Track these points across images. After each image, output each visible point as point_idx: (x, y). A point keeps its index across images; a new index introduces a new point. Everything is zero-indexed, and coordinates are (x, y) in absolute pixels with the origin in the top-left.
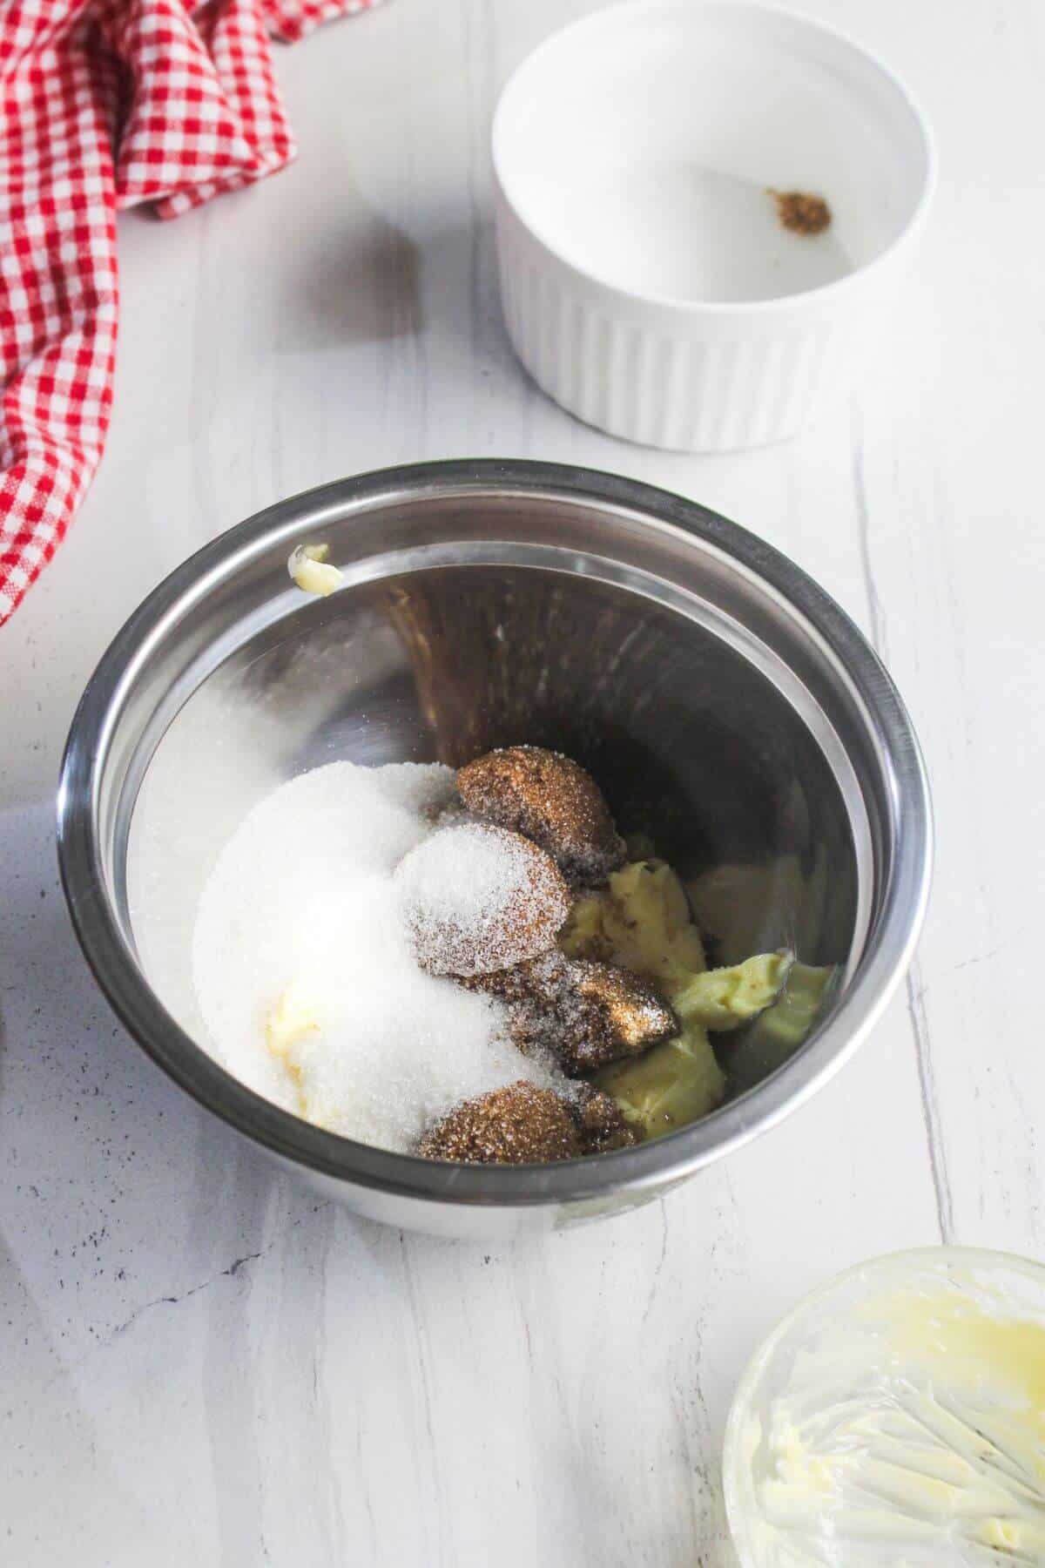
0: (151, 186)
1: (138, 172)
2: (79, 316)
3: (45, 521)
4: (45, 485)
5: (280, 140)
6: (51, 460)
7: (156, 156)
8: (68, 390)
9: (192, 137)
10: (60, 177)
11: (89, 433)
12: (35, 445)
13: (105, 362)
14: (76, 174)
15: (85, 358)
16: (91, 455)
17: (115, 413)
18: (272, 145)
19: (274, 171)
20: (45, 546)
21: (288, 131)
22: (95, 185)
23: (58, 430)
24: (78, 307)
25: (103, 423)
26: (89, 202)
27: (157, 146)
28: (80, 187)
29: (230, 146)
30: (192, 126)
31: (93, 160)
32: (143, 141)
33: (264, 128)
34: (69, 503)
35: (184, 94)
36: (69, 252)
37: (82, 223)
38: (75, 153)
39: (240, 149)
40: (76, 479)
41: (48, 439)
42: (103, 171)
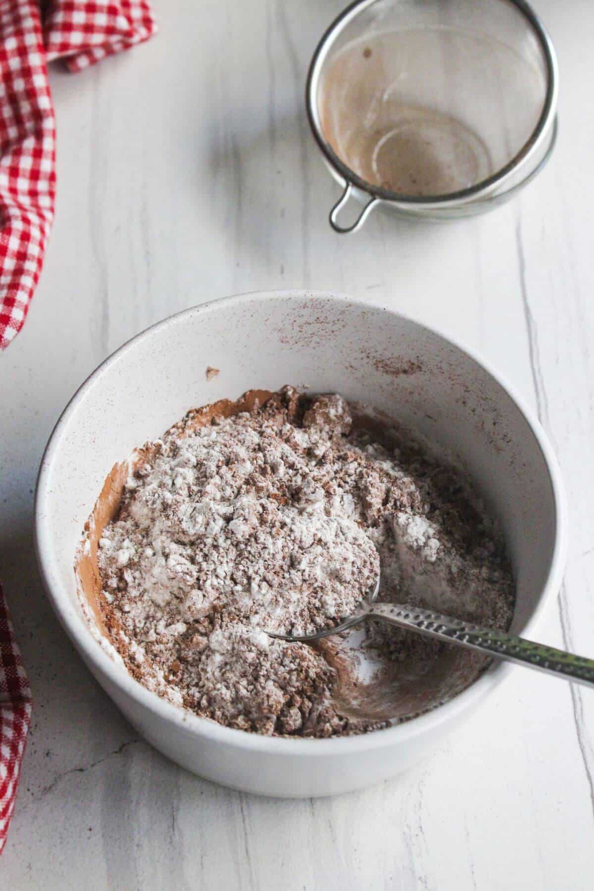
0: (64, 46)
1: (56, 38)
2: (29, 125)
3: (29, 259)
4: (25, 237)
5: (147, 22)
6: (26, 220)
7: (68, 27)
8: (28, 174)
9: (91, 15)
10: (9, 36)
11: (44, 201)
12: (14, 211)
13: (50, 156)
14: (19, 33)
15: (38, 154)
16: (48, 214)
17: (59, 187)
18: (142, 24)
19: (143, 40)
20: (32, 275)
21: (153, 15)
22: (32, 39)
23: (25, 200)
24: (29, 120)
25: (52, 194)
26: (29, 51)
27: (68, 21)
28: (22, 41)
29: (115, 21)
30: (91, 8)
31: (29, 23)
32: (59, 17)
33: (136, 13)
34: (41, 245)
36: (19, 85)
37: (26, 65)
38: (17, 20)
39: (122, 23)
40: (42, 231)
41: (20, 207)
42: (36, 30)
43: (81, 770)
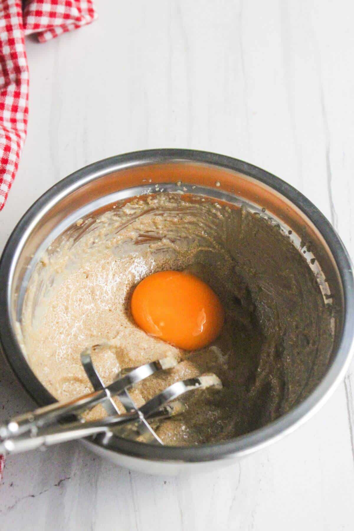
0: (37, 26)
1: (31, 20)
2: (12, 76)
3: (9, 163)
4: (7, 149)
5: (91, 11)
6: (8, 138)
7: (39, 13)
8: (10, 108)
9: (54, 6)
10: (1, 18)
11: (20, 126)
12: (1, 132)
13: (25, 96)
14: (7, 16)
15: (17, 95)
16: (22, 135)
17: (30, 117)
18: (87, 13)
19: (88, 24)
20: (11, 174)
21: (94, 7)
22: (16, 21)
23: (8, 125)
24: (12, 73)
25: (25, 121)
26: (13, 28)
27: (40, 9)
28: (9, 22)
29: (70, 10)
31: (14, 10)
32: (34, 7)
33: (84, 5)
34: (18, 155)
36: (6, 50)
37: (11, 38)
38: (6, 8)
39: (74, 12)
40: (19, 145)
41: (5, 129)
42: (18, 14)
43: (33, 496)
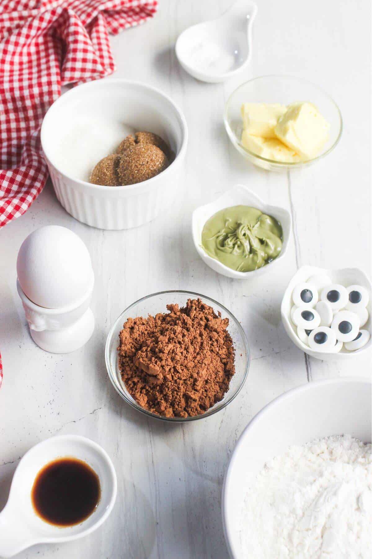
0: (72, 78)
1: (68, 74)
5: (112, 65)
7: (73, 69)
9: (84, 64)
10: (44, 76)
12: (35, 158)
14: (49, 75)
18: (109, 66)
19: (110, 74)
21: (114, 62)
22: (54, 78)
26: (53, 83)
27: (74, 66)
28: (50, 79)
29: (96, 66)
30: (84, 60)
31: (54, 70)
32: (69, 65)
33: (106, 61)
35: (82, 51)
36: (46, 98)
37: (50, 90)
38: (48, 68)
39: (99, 67)
41: (38, 156)
42: (57, 74)
